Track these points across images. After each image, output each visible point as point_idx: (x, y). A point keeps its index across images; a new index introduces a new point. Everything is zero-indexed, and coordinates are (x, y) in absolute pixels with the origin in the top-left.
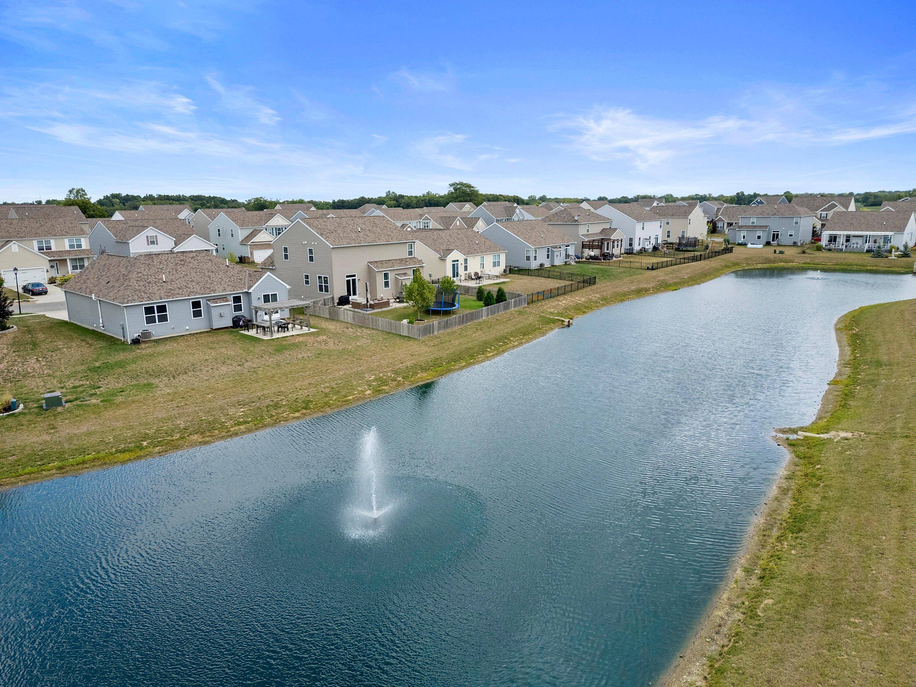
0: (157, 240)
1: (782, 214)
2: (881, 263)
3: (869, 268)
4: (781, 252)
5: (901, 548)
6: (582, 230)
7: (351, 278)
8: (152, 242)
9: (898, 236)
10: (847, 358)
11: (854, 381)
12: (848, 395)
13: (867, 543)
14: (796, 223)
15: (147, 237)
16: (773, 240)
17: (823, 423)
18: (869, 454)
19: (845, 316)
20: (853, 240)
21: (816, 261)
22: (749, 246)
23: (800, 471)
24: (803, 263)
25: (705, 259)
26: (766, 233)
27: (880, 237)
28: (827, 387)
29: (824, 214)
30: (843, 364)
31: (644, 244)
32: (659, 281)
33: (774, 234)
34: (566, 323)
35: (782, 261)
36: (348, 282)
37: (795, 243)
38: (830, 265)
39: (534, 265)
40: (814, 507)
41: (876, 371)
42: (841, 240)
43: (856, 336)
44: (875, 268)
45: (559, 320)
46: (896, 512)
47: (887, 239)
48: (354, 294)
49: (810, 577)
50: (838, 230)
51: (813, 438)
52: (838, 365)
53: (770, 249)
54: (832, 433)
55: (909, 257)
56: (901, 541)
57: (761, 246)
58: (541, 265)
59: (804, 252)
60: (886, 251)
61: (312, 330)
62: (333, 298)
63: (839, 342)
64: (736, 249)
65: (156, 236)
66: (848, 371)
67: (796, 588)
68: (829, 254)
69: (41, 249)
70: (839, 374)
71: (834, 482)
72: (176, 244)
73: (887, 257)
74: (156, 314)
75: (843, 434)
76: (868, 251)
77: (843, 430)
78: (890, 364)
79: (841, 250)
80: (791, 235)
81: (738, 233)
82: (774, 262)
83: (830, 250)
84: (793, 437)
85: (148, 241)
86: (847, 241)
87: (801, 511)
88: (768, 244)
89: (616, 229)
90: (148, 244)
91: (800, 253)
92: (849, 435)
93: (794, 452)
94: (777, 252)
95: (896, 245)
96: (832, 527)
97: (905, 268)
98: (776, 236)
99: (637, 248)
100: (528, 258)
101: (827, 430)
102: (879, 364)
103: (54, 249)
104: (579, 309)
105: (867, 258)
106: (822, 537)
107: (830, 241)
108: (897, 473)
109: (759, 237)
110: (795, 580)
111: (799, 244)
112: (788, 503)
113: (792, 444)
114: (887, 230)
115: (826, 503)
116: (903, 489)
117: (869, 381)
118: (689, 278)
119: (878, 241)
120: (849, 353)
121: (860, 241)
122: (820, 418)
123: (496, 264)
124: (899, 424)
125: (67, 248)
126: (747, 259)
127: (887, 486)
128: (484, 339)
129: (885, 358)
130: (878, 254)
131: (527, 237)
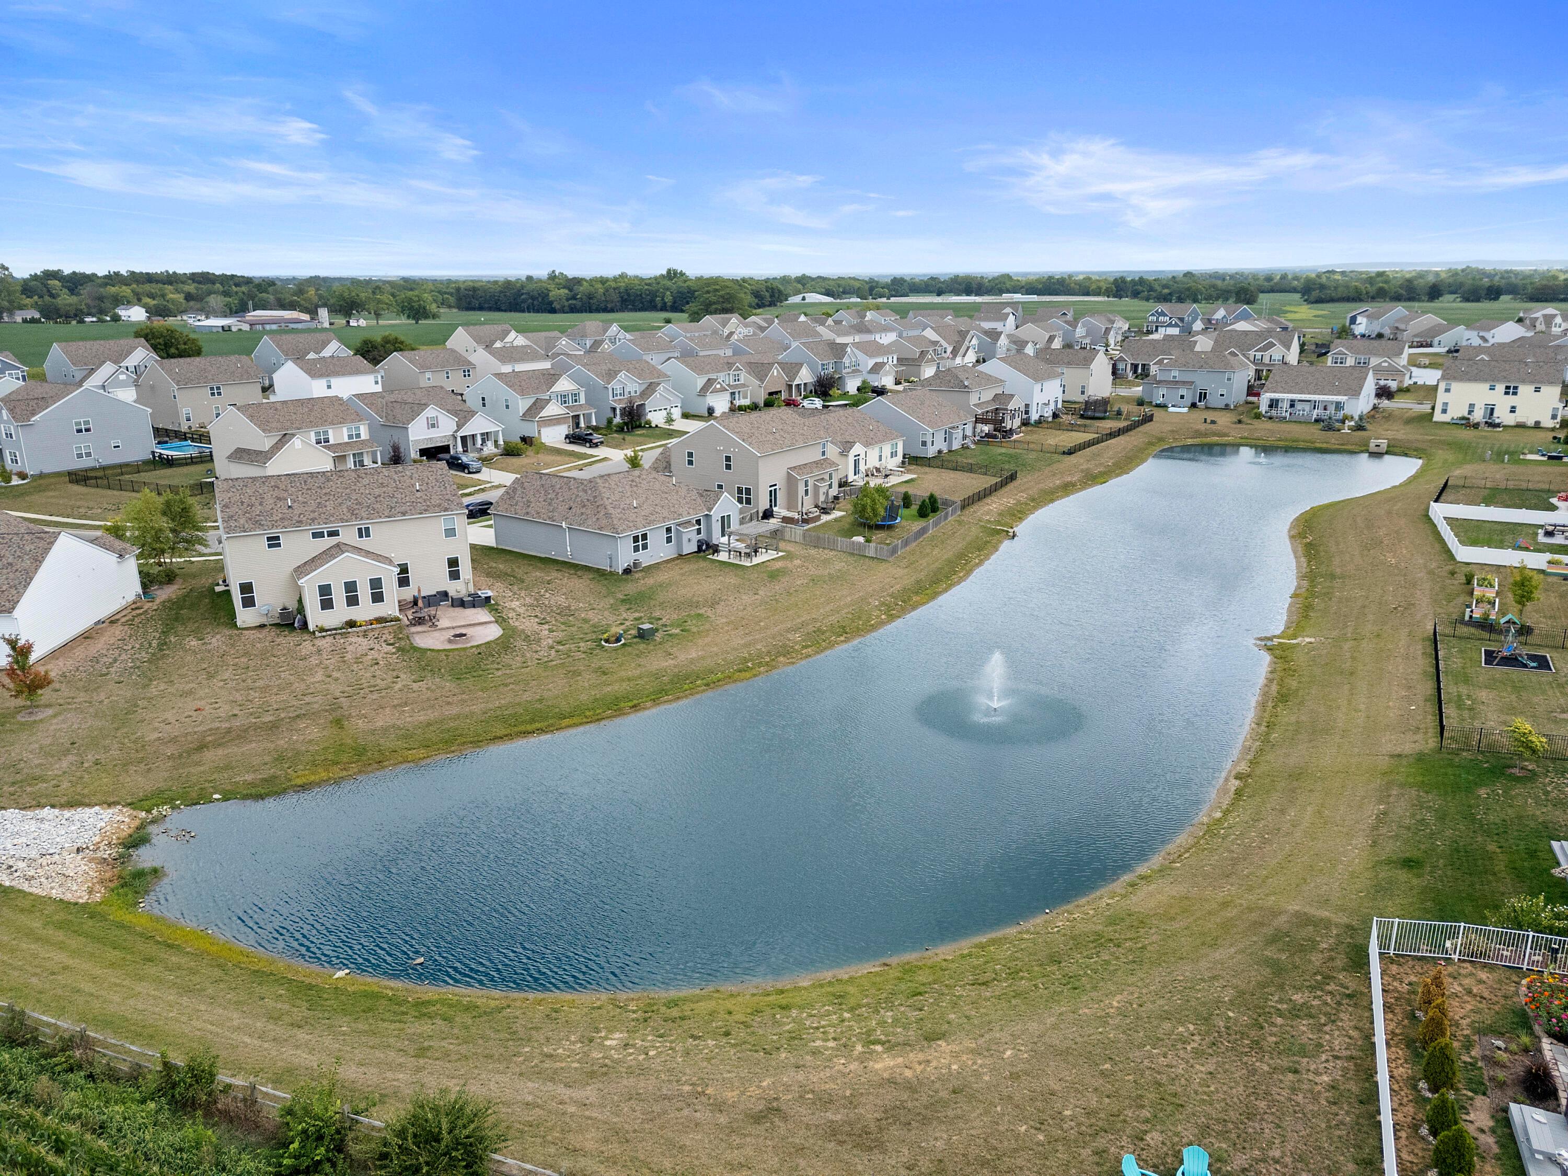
0: (437, 422)
1: (1212, 368)
2: (1332, 439)
3: (1318, 445)
4: (1213, 422)
5: (1349, 704)
6: (974, 399)
7: (773, 488)
8: (433, 424)
9: (1354, 401)
10: (1304, 570)
11: (1311, 593)
12: (1308, 608)
13: (1329, 704)
14: (1229, 379)
15: (427, 418)
16: (1200, 401)
17: (1291, 631)
18: (1328, 653)
19: (1297, 519)
20: (1299, 406)
21: (1257, 435)
22: (1171, 409)
23: (1280, 667)
24: (1241, 438)
25: (1123, 433)
26: (1191, 392)
27: (1332, 402)
28: (1290, 600)
29: (1259, 355)
30: (1301, 577)
31: (1042, 410)
32: (1082, 471)
33: (1201, 393)
34: (1011, 534)
35: (1215, 434)
36: (771, 491)
37: (1227, 405)
38: (1272, 441)
39: (931, 452)
40: (1293, 688)
41: (1330, 584)
42: (1286, 405)
43: (1309, 546)
44: (1324, 445)
45: (1004, 531)
46: (1347, 687)
47: (1339, 406)
48: (775, 506)
49: (1298, 722)
50: (1281, 392)
51: (1285, 644)
52: (1297, 578)
53: (1199, 416)
54: (1299, 640)
55: (1365, 430)
56: (1349, 701)
57: (1185, 410)
58: (940, 452)
59: (1240, 422)
60: (1337, 421)
61: (781, 554)
62: (757, 512)
63: (1295, 552)
64: (1158, 414)
65: (437, 417)
66: (1305, 583)
67: (1290, 728)
68: (1269, 425)
69: (318, 442)
70: (1299, 587)
71: (1305, 672)
72: (458, 426)
73: (1339, 430)
74: (640, 543)
75: (1308, 640)
76: (1317, 421)
77: (1307, 636)
78: (1342, 577)
79: (1285, 418)
80: (1222, 395)
81: (1155, 391)
82: (1206, 435)
83: (1270, 418)
84: (1269, 643)
85: (428, 424)
86: (1292, 406)
87: (1284, 690)
88: (1194, 405)
89: (1012, 396)
90: (428, 429)
91: (1235, 423)
92: (1313, 640)
93: (1272, 654)
94: (1208, 421)
95: (1349, 414)
96: (1307, 698)
97: (1360, 446)
98: (1203, 396)
99: (1034, 417)
100: (924, 444)
101: (1295, 637)
102: (1333, 577)
103: (332, 442)
104: (1014, 515)
105: (1315, 432)
106: (1301, 703)
107: (1271, 406)
108: (1348, 664)
109: (1182, 397)
110: (1288, 724)
111: (1232, 407)
112: (1274, 688)
113: (1269, 649)
114: (1339, 394)
115: (1302, 685)
116: (1352, 674)
117: (1325, 594)
118: (1114, 464)
119: (1328, 408)
120: (1305, 565)
121: (1307, 407)
122: (1287, 628)
123: (894, 454)
124: (1350, 630)
125: (346, 440)
126: (1172, 431)
127: (1342, 672)
128: (946, 557)
129: (1338, 571)
130: (1327, 425)
131: (920, 415)
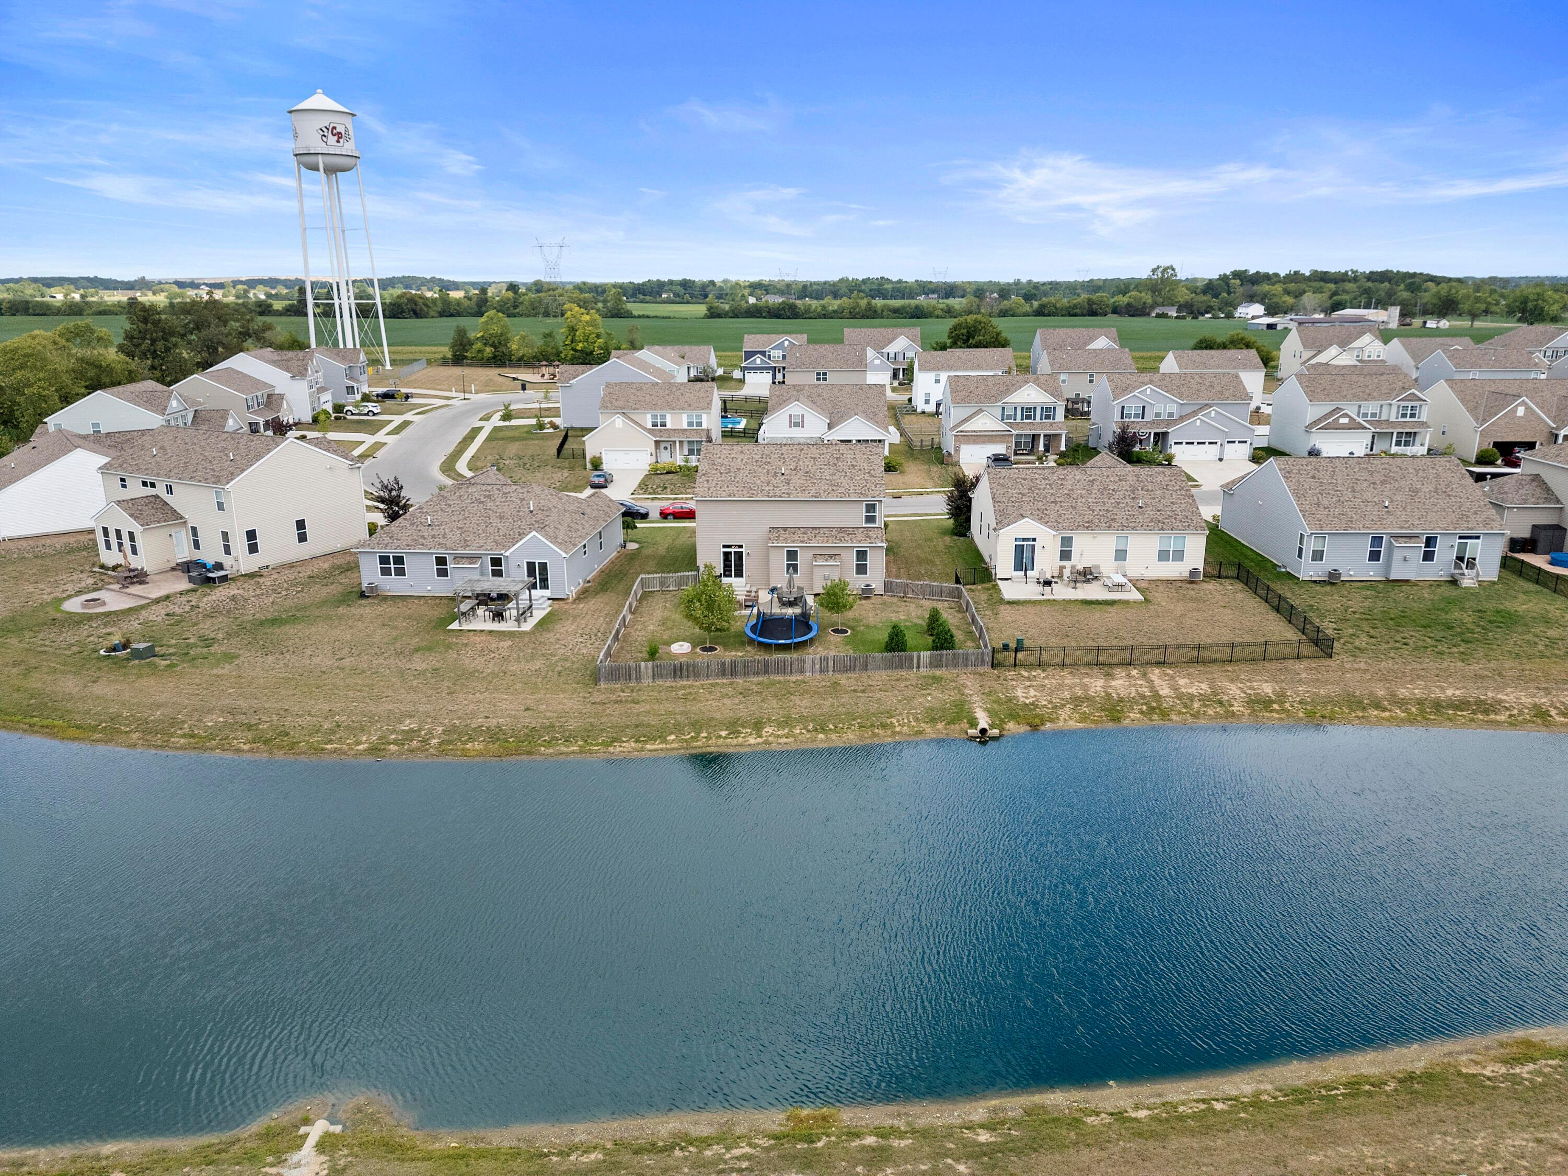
0: (803, 422)
7: (731, 550)
8: (797, 423)
15: (790, 416)
36: (728, 554)
39: (1310, 570)
48: (739, 575)
61: (524, 628)
65: (803, 416)
72: (830, 426)
74: (392, 566)
85: (790, 422)
90: (790, 427)
100: (1301, 553)
